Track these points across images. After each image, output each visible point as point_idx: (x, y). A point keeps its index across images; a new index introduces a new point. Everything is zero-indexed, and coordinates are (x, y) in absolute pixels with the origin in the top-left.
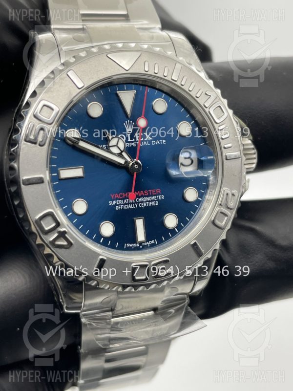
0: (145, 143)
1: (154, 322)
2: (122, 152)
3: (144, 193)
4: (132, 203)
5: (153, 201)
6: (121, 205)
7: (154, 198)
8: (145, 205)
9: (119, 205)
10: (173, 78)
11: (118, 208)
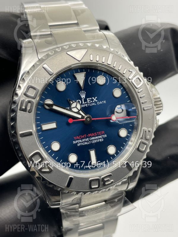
0: (93, 104)
1: (105, 208)
2: (79, 111)
3: (94, 134)
4: (87, 141)
5: (100, 138)
6: (80, 143)
7: (101, 137)
8: (95, 141)
9: (79, 143)
10: (108, 63)
11: (79, 145)
